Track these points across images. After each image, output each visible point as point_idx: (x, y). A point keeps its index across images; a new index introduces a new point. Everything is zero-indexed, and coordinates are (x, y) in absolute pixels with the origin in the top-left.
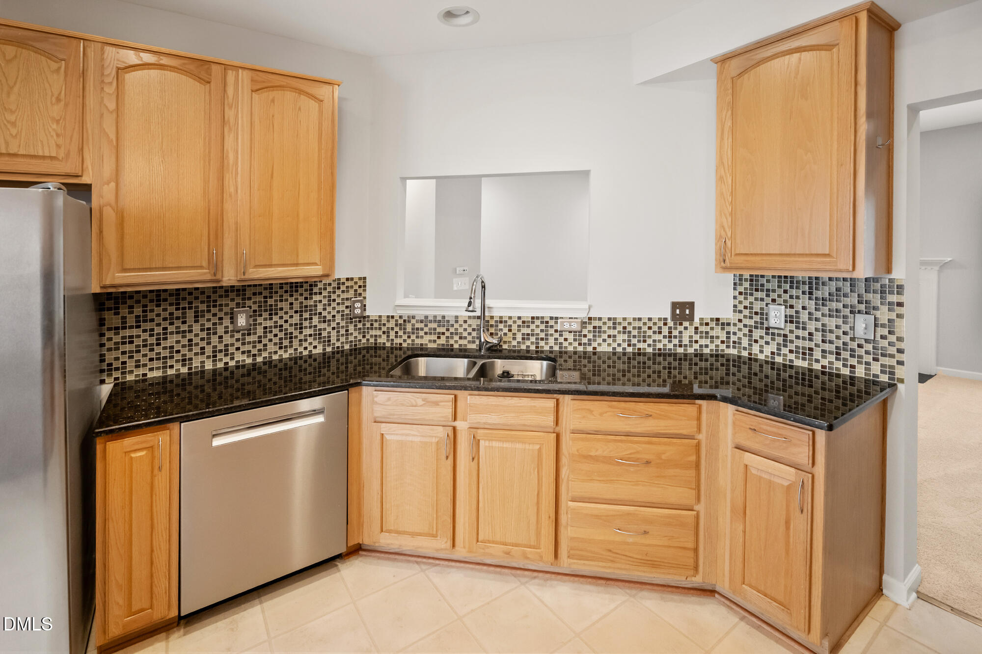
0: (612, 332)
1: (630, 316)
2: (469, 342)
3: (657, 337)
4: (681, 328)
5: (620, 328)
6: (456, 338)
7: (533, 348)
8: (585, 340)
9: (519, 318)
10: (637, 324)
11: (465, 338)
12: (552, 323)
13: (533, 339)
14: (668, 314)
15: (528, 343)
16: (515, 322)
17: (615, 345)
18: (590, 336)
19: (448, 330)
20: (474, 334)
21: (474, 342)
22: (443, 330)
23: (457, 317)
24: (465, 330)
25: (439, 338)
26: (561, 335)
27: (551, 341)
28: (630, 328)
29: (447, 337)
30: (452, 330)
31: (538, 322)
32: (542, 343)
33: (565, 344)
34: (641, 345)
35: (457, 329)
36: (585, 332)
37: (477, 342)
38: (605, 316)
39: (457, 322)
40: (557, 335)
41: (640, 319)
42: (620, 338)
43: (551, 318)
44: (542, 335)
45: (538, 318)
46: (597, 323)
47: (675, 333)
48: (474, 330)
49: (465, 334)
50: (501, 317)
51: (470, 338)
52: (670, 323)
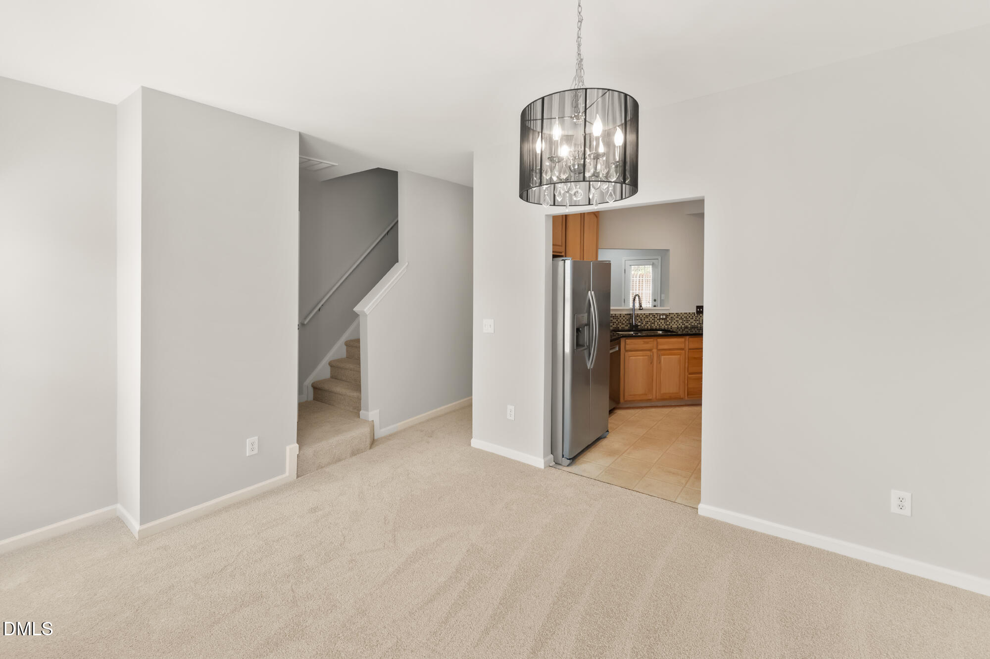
0: (677, 319)
1: (683, 312)
2: (626, 326)
3: (692, 321)
4: (699, 317)
5: (679, 317)
6: (620, 324)
7: (649, 327)
8: (668, 323)
9: (644, 314)
10: (685, 315)
11: (624, 324)
12: (656, 316)
13: (649, 323)
14: (695, 311)
15: (648, 325)
16: (643, 316)
17: (678, 325)
18: (670, 321)
19: (617, 320)
20: (628, 322)
21: (627, 326)
22: (615, 321)
23: (621, 314)
24: (624, 320)
25: (613, 324)
26: (659, 321)
27: (656, 324)
28: (683, 317)
29: (617, 324)
30: (619, 321)
31: (651, 316)
32: (653, 325)
33: (661, 325)
34: (687, 324)
35: (621, 320)
36: (668, 319)
37: (629, 326)
38: (675, 312)
39: (621, 317)
40: (658, 321)
41: (686, 313)
42: (680, 321)
43: (656, 314)
44: (653, 321)
45: (651, 314)
46: (672, 316)
47: (698, 319)
48: (627, 320)
49: (624, 322)
50: (638, 314)
51: (626, 324)
52: (696, 315)
